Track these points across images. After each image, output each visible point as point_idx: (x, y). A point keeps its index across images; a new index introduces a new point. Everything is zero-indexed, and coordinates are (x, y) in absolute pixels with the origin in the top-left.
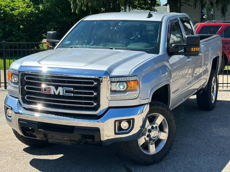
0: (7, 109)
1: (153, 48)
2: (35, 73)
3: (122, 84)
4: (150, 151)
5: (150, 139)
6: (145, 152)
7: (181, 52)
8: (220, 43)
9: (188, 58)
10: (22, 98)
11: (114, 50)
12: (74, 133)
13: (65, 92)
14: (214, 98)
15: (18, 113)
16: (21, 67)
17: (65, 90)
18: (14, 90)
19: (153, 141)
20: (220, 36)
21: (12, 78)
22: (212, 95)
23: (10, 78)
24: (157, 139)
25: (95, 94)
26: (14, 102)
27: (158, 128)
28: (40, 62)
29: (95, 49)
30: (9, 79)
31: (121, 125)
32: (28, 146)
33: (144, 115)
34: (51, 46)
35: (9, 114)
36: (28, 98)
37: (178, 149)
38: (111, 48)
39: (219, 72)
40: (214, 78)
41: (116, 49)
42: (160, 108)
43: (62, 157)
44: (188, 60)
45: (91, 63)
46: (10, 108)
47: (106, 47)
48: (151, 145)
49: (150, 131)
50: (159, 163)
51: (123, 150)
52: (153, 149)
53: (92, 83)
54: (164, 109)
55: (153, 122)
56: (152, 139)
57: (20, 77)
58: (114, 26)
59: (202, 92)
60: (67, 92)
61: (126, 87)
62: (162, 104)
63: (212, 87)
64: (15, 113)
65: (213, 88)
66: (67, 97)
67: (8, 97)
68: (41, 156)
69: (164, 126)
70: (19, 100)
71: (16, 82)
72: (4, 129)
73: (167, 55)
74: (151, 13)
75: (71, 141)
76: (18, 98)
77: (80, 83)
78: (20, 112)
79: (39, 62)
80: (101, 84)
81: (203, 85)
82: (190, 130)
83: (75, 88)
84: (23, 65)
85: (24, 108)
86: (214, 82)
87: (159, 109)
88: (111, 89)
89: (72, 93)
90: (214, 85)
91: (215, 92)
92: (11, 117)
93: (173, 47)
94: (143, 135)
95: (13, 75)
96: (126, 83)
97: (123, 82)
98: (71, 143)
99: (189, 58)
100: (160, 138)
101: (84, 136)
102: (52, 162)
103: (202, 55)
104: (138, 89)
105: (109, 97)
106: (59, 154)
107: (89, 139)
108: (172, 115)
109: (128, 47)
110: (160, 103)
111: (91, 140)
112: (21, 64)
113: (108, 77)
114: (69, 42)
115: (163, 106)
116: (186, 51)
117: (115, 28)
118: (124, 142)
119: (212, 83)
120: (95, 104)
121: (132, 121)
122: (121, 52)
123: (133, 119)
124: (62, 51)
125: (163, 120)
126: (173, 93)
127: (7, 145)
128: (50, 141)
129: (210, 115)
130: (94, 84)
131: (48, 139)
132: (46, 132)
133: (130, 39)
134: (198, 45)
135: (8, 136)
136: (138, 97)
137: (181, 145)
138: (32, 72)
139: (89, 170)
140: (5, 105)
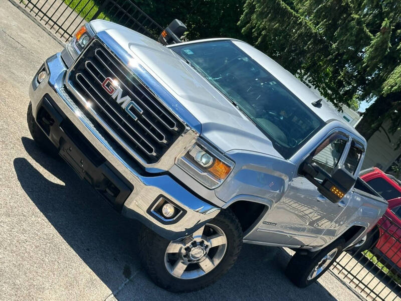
0: (44, 70)
1: (287, 146)
2: (115, 55)
3: (208, 156)
4: (173, 270)
5: (187, 256)
6: (167, 265)
7: (317, 181)
8: (380, 213)
9: (321, 196)
10: (72, 72)
11: (236, 109)
12: (99, 167)
13: (130, 107)
14: (315, 275)
15: (52, 86)
16: (104, 32)
17: (132, 106)
18: (71, 54)
19: (189, 261)
20: (387, 206)
21: (81, 37)
22: (316, 269)
23: (79, 36)
24: (196, 262)
25: (165, 141)
26: (58, 68)
27: (208, 250)
28: (131, 47)
29: (214, 88)
30: (77, 35)
31: (165, 207)
32: (32, 138)
33: (204, 218)
34: (166, 41)
35: (40, 78)
36: (80, 77)
37: (212, 297)
38: (236, 103)
39: (349, 249)
40: (335, 250)
41: (240, 110)
42: (231, 227)
43: (62, 186)
44: (319, 199)
45: (192, 99)
46: (48, 72)
47: (231, 97)
48: (183, 264)
49: (194, 244)
50: (174, 294)
51: (141, 240)
52: (179, 270)
53: (172, 125)
54: (235, 233)
55: (208, 238)
56: (189, 257)
57: (92, 43)
58: (263, 80)
59: (306, 254)
60: (133, 109)
61: (210, 164)
62: (238, 225)
63: (324, 259)
64: (49, 83)
65: (324, 262)
66: (127, 116)
67: (57, 57)
68: (37, 164)
69: (217, 254)
70: (66, 71)
71: (83, 46)
72: (22, 94)
73: (296, 170)
74: (321, 102)
75: (87, 173)
76: (68, 68)
77: (159, 112)
78: (56, 87)
79: (130, 45)
80: (183, 134)
81: (314, 247)
82: (249, 287)
83: (147, 113)
84: (108, 31)
85: (65, 85)
86: (331, 256)
87: (228, 226)
88: (188, 152)
89: (137, 117)
90: (329, 259)
91: (322, 268)
92: (39, 83)
93: (313, 166)
94: (182, 243)
95: (86, 35)
96: (214, 160)
97: (210, 155)
98: (84, 178)
99: (323, 198)
100: (200, 264)
101: (108, 183)
102: (43, 182)
103: (343, 208)
104: (222, 181)
105: (178, 159)
106: (60, 179)
107: (111, 191)
108: (239, 249)
109: (258, 120)
110: (237, 221)
111: (113, 195)
112: (106, 30)
113: (198, 135)
114: (191, 53)
115: (237, 228)
116: (325, 185)
117: (262, 84)
118: (152, 231)
119: (328, 255)
120: (154, 154)
121: (181, 212)
122: (242, 117)
123: (185, 212)
124: (174, 57)
125: (222, 245)
126: (264, 223)
127: (8, 115)
128: (62, 153)
129: (292, 292)
130: (173, 127)
131: (62, 148)
132: (66, 138)
133: (267, 112)
134: (345, 190)
135: (20, 106)
136: (214, 189)
137: (221, 297)
138: (113, 51)
139: (79, 229)
140: (45, 63)
